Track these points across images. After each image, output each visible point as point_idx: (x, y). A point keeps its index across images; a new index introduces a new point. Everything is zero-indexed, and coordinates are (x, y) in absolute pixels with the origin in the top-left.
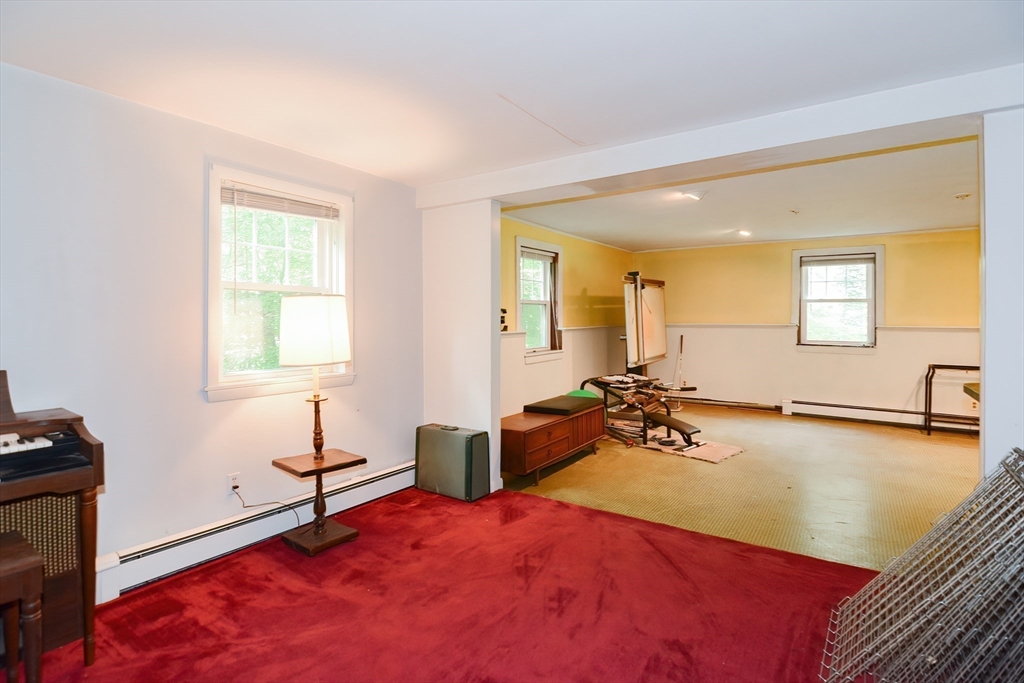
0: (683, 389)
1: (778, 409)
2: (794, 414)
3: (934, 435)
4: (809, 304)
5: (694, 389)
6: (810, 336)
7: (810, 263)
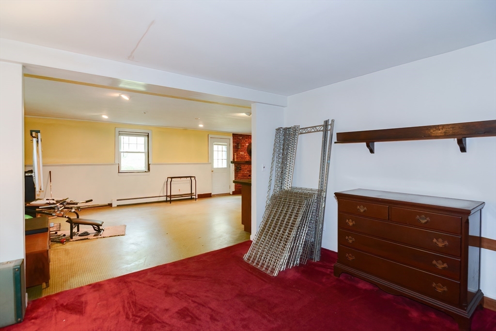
0: (87, 202)
1: (110, 205)
2: (118, 206)
3: (172, 203)
4: (122, 154)
5: (91, 200)
6: (123, 169)
7: (123, 134)
